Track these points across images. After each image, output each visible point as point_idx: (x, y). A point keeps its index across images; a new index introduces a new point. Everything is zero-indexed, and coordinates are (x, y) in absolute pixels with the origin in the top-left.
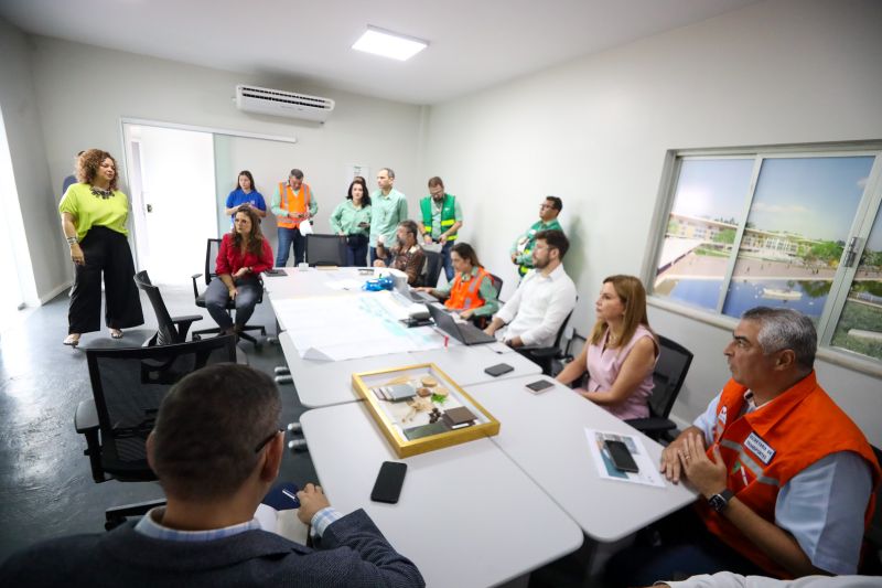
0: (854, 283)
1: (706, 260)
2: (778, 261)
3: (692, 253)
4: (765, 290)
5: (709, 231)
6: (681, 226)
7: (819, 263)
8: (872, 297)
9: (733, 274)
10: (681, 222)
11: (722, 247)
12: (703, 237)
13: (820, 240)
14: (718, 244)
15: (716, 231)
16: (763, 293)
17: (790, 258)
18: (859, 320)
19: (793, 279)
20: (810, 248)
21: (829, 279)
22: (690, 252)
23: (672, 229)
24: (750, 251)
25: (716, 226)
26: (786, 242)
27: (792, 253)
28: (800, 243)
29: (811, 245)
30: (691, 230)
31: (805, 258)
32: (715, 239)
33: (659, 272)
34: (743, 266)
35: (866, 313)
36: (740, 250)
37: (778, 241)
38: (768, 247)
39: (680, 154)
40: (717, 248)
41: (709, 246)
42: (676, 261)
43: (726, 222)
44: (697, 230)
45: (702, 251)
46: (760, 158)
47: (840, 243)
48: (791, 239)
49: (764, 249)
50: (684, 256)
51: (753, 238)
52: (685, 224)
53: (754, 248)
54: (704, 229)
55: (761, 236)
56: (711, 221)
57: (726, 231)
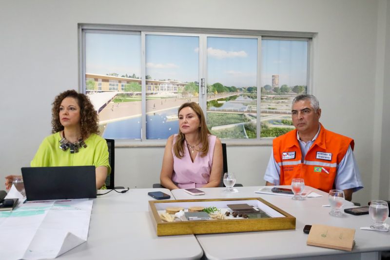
0: (207, 103)
1: (123, 105)
2: (170, 97)
3: (111, 102)
4: (167, 117)
5: (120, 84)
6: (97, 83)
7: (190, 95)
8: (216, 108)
9: (146, 112)
10: (96, 80)
11: (132, 94)
12: (117, 89)
13: (187, 82)
14: (129, 92)
15: (125, 84)
16: (167, 119)
17: (175, 95)
18: (214, 121)
20: (183, 87)
22: (109, 101)
23: (89, 86)
24: (152, 94)
25: (125, 80)
26: (171, 86)
27: (175, 91)
28: (178, 85)
29: (183, 85)
30: (105, 86)
31: (183, 93)
32: (125, 90)
34: (151, 104)
35: (215, 117)
36: (147, 94)
37: (166, 85)
38: (162, 90)
40: (128, 95)
41: (122, 95)
42: (100, 111)
43: (130, 77)
44: (110, 84)
45: (118, 99)
46: (143, 34)
47: (196, 82)
48: (173, 83)
49: (160, 91)
50: (105, 105)
51: (152, 86)
52: (100, 81)
53: (154, 92)
54: (115, 83)
55: (156, 84)
56: (119, 77)
57: (132, 83)
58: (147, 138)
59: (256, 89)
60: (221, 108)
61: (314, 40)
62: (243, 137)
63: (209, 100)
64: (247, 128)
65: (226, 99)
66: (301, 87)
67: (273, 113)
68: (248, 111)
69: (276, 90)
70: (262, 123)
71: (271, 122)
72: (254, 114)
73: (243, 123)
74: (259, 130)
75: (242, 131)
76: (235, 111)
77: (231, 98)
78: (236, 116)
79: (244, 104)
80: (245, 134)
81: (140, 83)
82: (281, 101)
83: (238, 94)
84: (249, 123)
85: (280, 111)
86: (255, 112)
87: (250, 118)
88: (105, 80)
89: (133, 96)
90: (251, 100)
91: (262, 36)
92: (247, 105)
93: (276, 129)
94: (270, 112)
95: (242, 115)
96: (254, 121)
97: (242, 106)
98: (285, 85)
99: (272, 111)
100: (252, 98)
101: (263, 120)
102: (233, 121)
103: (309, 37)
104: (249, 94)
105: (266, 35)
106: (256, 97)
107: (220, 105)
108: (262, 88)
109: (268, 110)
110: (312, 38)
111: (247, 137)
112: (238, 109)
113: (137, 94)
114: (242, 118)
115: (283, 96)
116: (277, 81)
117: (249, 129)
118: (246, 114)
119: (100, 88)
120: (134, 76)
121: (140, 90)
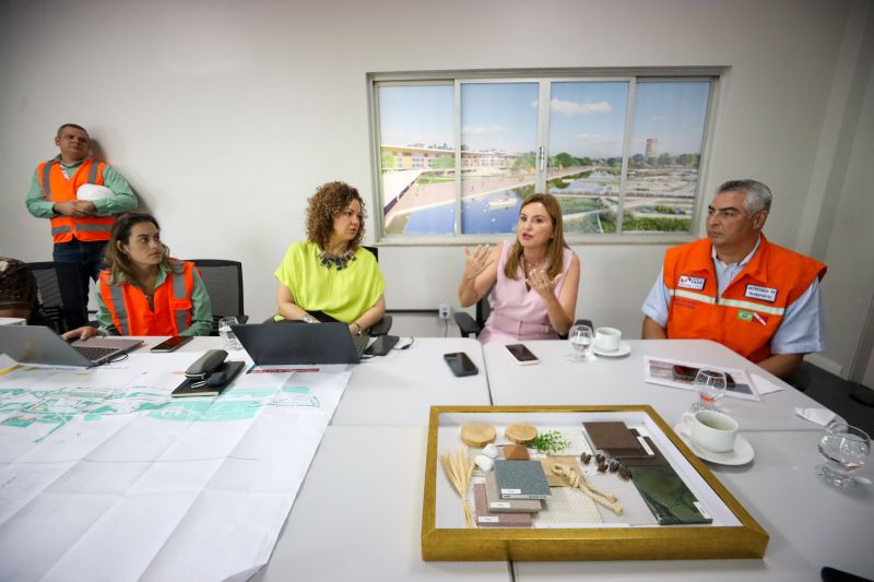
0: (547, 182)
1: (431, 188)
2: (494, 176)
3: (415, 184)
4: (491, 204)
5: (426, 159)
6: (396, 157)
7: (523, 172)
9: (461, 197)
10: (395, 153)
11: (442, 173)
12: (422, 166)
13: (519, 153)
14: (438, 170)
15: (432, 157)
17: (501, 172)
19: (507, 188)
20: (513, 161)
21: (531, 183)
22: (413, 183)
23: (386, 162)
24: (469, 171)
25: (433, 153)
26: (496, 159)
27: (502, 167)
28: (506, 158)
29: (514, 158)
30: (408, 161)
31: (512, 169)
32: (434, 166)
33: (387, 210)
34: (468, 185)
36: (462, 171)
37: (490, 158)
38: (483, 165)
39: (377, 79)
40: (438, 174)
41: (429, 174)
42: (401, 196)
43: (439, 148)
44: (414, 160)
45: (423, 180)
46: (457, 83)
47: (532, 153)
48: (498, 155)
49: (481, 167)
50: (408, 188)
51: (470, 160)
52: (400, 155)
53: (472, 168)
54: (420, 158)
55: (475, 156)
56: (425, 148)
57: (443, 157)
58: (463, 232)
59: (621, 160)
60: (566, 190)
61: (723, 79)
62: (596, 231)
63: (550, 179)
64: (603, 218)
65: (575, 177)
66: (690, 156)
67: (642, 195)
68: (606, 194)
69: (650, 161)
70: (625, 211)
71: (640, 209)
72: (615, 198)
73: (598, 211)
74: (620, 221)
75: (596, 223)
76: (586, 194)
77: (583, 175)
78: (588, 201)
79: (600, 183)
80: (598, 227)
81: (453, 155)
82: (656, 178)
83: (593, 169)
84: (605, 211)
85: (655, 193)
86: (618, 195)
87: (608, 203)
88: (407, 153)
89: (446, 175)
90: (611, 177)
91: (638, 77)
92: (605, 185)
93: (645, 219)
94: (638, 195)
95: (596, 199)
96: (614, 208)
97: (597, 186)
98: (667, 154)
99: (642, 193)
100: (613, 173)
101: (628, 206)
102: (582, 208)
103: (712, 75)
104: (609, 168)
105: (644, 75)
106: (620, 173)
107: (565, 185)
108: (629, 160)
109: (635, 192)
110: (718, 77)
111: (602, 230)
112: (592, 191)
113: (449, 173)
114: (596, 203)
115: (660, 170)
116: (653, 147)
117: (607, 220)
118: (602, 198)
119: (400, 165)
120: (445, 146)
121: (453, 166)
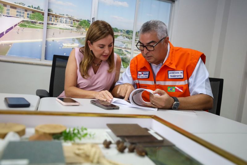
1: (27, 30)
2: (66, 29)
3: (17, 26)
4: (63, 44)
5: (26, 13)
6: (5, 8)
7: (83, 30)
9: (46, 38)
10: (5, 5)
11: (35, 23)
12: (23, 16)
13: (81, 19)
14: (33, 21)
15: (30, 13)
16: (63, 45)
17: (71, 28)
20: (78, 23)
22: (16, 25)
24: (52, 24)
25: (30, 10)
26: (68, 20)
27: (72, 25)
28: (74, 20)
29: (78, 21)
30: (13, 12)
31: (77, 27)
32: (30, 18)
34: (51, 32)
36: (48, 24)
37: (65, 19)
38: (61, 22)
40: (33, 23)
41: (27, 22)
42: (7, 32)
43: (35, 8)
44: (17, 12)
45: (23, 24)
47: (88, 21)
48: (70, 18)
49: (59, 23)
50: (12, 28)
51: (53, 18)
52: (8, 7)
53: (54, 23)
54: (22, 11)
55: (56, 17)
56: (26, 7)
57: (37, 14)
58: (46, 59)
59: (132, 32)
61: (176, 2)
64: (123, 60)
68: (125, 48)
72: (129, 51)
73: (121, 56)
78: (116, 50)
79: (122, 42)
81: (43, 14)
83: (119, 34)
84: (125, 56)
86: (130, 49)
87: (126, 53)
88: (13, 7)
89: (37, 24)
90: (128, 40)
92: (124, 43)
95: (121, 50)
96: (129, 56)
97: (121, 43)
100: (129, 38)
103: (172, 0)
104: (127, 35)
106: (132, 38)
108: (136, 33)
110: (174, 1)
111: (122, 67)
113: (40, 23)
114: (120, 52)
117: (125, 61)
118: (123, 50)
120: (38, 8)
121: (43, 20)
